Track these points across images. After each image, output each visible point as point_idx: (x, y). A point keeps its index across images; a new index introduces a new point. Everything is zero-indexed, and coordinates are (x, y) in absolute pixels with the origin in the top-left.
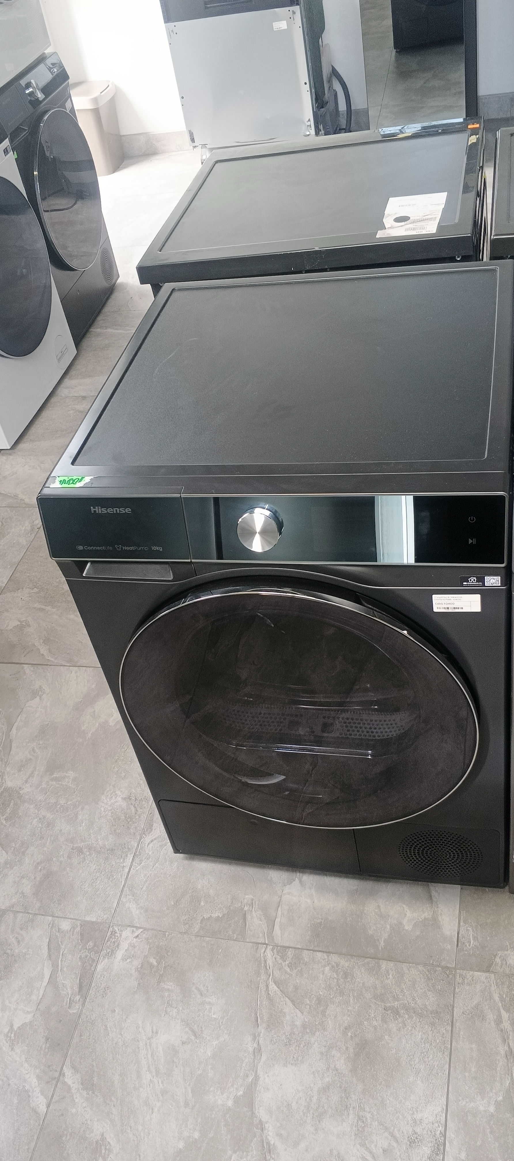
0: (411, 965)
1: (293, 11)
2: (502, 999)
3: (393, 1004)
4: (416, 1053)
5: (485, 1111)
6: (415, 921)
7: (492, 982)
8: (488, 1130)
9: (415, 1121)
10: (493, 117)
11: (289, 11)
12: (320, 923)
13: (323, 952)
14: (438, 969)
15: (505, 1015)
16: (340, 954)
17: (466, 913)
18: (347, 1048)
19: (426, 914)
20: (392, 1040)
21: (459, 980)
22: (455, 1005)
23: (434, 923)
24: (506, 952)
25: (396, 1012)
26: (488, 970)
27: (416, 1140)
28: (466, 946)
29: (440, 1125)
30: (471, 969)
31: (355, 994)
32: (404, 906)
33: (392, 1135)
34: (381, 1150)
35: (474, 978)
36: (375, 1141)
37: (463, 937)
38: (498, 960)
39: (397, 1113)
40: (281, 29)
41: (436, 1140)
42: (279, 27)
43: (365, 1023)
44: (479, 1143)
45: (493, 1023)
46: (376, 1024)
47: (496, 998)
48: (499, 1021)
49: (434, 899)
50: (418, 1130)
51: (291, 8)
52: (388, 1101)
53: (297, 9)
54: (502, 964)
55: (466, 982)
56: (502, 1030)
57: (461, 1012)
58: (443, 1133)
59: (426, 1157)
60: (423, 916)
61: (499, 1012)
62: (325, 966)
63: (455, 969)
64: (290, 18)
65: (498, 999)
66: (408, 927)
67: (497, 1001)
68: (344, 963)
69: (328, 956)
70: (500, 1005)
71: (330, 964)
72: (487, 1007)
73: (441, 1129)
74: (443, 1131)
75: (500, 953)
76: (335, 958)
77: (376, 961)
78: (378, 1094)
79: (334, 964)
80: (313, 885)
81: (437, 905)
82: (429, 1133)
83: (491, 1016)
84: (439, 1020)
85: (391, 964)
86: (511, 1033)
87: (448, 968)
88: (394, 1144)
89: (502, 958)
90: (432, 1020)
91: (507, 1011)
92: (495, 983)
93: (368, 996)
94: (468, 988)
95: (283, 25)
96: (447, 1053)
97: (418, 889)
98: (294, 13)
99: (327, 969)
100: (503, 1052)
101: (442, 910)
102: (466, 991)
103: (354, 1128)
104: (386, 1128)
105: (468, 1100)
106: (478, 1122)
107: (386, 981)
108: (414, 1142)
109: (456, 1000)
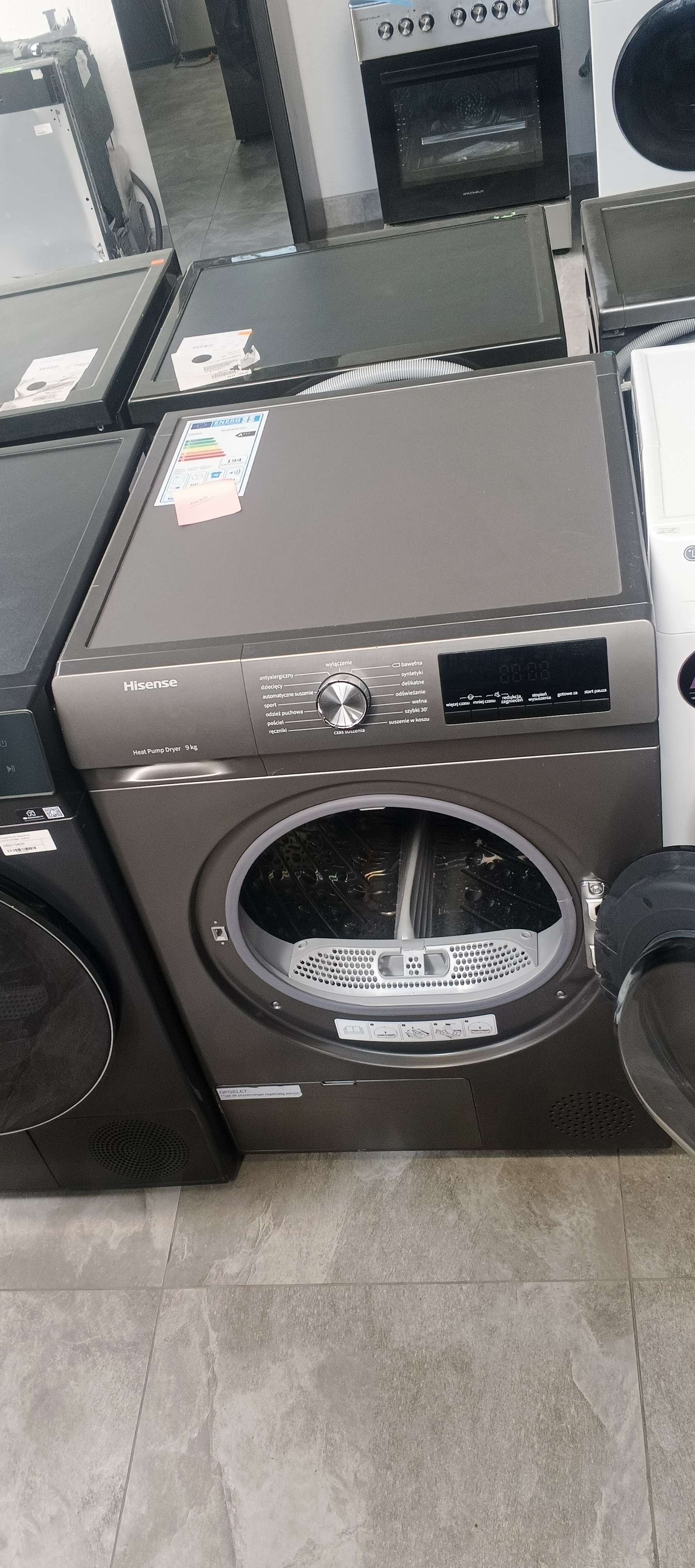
0: (111, 1291)
1: (56, 111)
2: (212, 1317)
3: (84, 1342)
4: (104, 1396)
5: (176, 1453)
6: (123, 1238)
7: (203, 1298)
8: (177, 1475)
9: (92, 1478)
10: (345, 224)
11: (51, 110)
12: (10, 1257)
13: (9, 1290)
14: (142, 1291)
15: (213, 1335)
16: (28, 1290)
17: (183, 1219)
18: (23, 1403)
19: (137, 1227)
20: (78, 1385)
21: (166, 1301)
22: (157, 1332)
23: (145, 1237)
24: (223, 1260)
25: (86, 1351)
26: (200, 1286)
27: (91, 1500)
28: (178, 1259)
29: (121, 1477)
30: (182, 1286)
31: (41, 1336)
32: (112, 1221)
33: (64, 1499)
34: (49, 1518)
35: (183, 1297)
36: (43, 1509)
37: (177, 1249)
38: (213, 1271)
39: (72, 1471)
40: (45, 133)
41: (115, 1496)
42: (42, 131)
43: (49, 1369)
44: (163, 1492)
45: (198, 1346)
46: (61, 1369)
47: (206, 1316)
48: (205, 1343)
49: (148, 1208)
50: (95, 1488)
51: (54, 107)
52: (64, 1459)
53: (61, 107)
54: (217, 1275)
55: (173, 1303)
56: (207, 1354)
57: (163, 1339)
58: (124, 1487)
59: (101, 1518)
60: (132, 1231)
61: (207, 1332)
62: (9, 1307)
63: (162, 1288)
64: (55, 119)
65: (208, 1317)
66: (113, 1245)
67: (205, 1320)
68: (32, 1300)
69: (14, 1295)
70: (209, 1324)
71: (15, 1303)
72: (193, 1329)
73: (122, 1482)
74: (124, 1486)
75: (216, 1262)
76: (22, 1296)
77: (71, 1291)
78: (53, 1452)
79: (20, 1303)
80: (6, 1212)
81: (151, 1214)
82: (108, 1489)
83: (196, 1339)
84: (135, 1352)
85: (88, 1294)
86: (218, 1356)
87: (154, 1289)
88: (65, 1509)
89: (219, 1267)
90: (128, 1354)
91: (217, 1330)
92: (206, 1299)
93: (56, 1335)
94: (174, 1310)
95: (46, 129)
96: (140, 1391)
97: (131, 1199)
98: (58, 112)
99: (11, 1310)
100: (205, 1380)
101: (156, 1220)
102: (172, 1314)
103: (20, 1497)
104: (58, 1491)
105: (157, 1443)
106: (165, 1468)
107: (80, 1315)
108: (89, 1502)
109: (158, 1326)
